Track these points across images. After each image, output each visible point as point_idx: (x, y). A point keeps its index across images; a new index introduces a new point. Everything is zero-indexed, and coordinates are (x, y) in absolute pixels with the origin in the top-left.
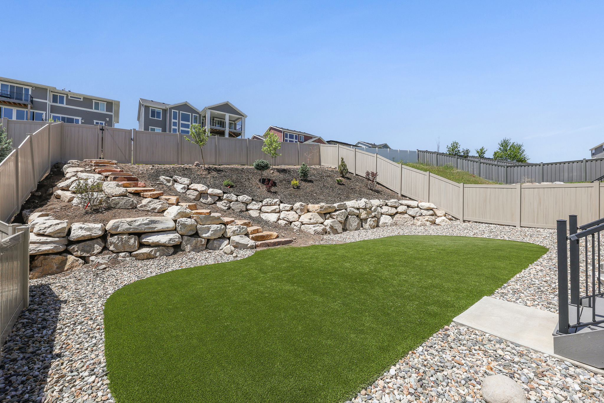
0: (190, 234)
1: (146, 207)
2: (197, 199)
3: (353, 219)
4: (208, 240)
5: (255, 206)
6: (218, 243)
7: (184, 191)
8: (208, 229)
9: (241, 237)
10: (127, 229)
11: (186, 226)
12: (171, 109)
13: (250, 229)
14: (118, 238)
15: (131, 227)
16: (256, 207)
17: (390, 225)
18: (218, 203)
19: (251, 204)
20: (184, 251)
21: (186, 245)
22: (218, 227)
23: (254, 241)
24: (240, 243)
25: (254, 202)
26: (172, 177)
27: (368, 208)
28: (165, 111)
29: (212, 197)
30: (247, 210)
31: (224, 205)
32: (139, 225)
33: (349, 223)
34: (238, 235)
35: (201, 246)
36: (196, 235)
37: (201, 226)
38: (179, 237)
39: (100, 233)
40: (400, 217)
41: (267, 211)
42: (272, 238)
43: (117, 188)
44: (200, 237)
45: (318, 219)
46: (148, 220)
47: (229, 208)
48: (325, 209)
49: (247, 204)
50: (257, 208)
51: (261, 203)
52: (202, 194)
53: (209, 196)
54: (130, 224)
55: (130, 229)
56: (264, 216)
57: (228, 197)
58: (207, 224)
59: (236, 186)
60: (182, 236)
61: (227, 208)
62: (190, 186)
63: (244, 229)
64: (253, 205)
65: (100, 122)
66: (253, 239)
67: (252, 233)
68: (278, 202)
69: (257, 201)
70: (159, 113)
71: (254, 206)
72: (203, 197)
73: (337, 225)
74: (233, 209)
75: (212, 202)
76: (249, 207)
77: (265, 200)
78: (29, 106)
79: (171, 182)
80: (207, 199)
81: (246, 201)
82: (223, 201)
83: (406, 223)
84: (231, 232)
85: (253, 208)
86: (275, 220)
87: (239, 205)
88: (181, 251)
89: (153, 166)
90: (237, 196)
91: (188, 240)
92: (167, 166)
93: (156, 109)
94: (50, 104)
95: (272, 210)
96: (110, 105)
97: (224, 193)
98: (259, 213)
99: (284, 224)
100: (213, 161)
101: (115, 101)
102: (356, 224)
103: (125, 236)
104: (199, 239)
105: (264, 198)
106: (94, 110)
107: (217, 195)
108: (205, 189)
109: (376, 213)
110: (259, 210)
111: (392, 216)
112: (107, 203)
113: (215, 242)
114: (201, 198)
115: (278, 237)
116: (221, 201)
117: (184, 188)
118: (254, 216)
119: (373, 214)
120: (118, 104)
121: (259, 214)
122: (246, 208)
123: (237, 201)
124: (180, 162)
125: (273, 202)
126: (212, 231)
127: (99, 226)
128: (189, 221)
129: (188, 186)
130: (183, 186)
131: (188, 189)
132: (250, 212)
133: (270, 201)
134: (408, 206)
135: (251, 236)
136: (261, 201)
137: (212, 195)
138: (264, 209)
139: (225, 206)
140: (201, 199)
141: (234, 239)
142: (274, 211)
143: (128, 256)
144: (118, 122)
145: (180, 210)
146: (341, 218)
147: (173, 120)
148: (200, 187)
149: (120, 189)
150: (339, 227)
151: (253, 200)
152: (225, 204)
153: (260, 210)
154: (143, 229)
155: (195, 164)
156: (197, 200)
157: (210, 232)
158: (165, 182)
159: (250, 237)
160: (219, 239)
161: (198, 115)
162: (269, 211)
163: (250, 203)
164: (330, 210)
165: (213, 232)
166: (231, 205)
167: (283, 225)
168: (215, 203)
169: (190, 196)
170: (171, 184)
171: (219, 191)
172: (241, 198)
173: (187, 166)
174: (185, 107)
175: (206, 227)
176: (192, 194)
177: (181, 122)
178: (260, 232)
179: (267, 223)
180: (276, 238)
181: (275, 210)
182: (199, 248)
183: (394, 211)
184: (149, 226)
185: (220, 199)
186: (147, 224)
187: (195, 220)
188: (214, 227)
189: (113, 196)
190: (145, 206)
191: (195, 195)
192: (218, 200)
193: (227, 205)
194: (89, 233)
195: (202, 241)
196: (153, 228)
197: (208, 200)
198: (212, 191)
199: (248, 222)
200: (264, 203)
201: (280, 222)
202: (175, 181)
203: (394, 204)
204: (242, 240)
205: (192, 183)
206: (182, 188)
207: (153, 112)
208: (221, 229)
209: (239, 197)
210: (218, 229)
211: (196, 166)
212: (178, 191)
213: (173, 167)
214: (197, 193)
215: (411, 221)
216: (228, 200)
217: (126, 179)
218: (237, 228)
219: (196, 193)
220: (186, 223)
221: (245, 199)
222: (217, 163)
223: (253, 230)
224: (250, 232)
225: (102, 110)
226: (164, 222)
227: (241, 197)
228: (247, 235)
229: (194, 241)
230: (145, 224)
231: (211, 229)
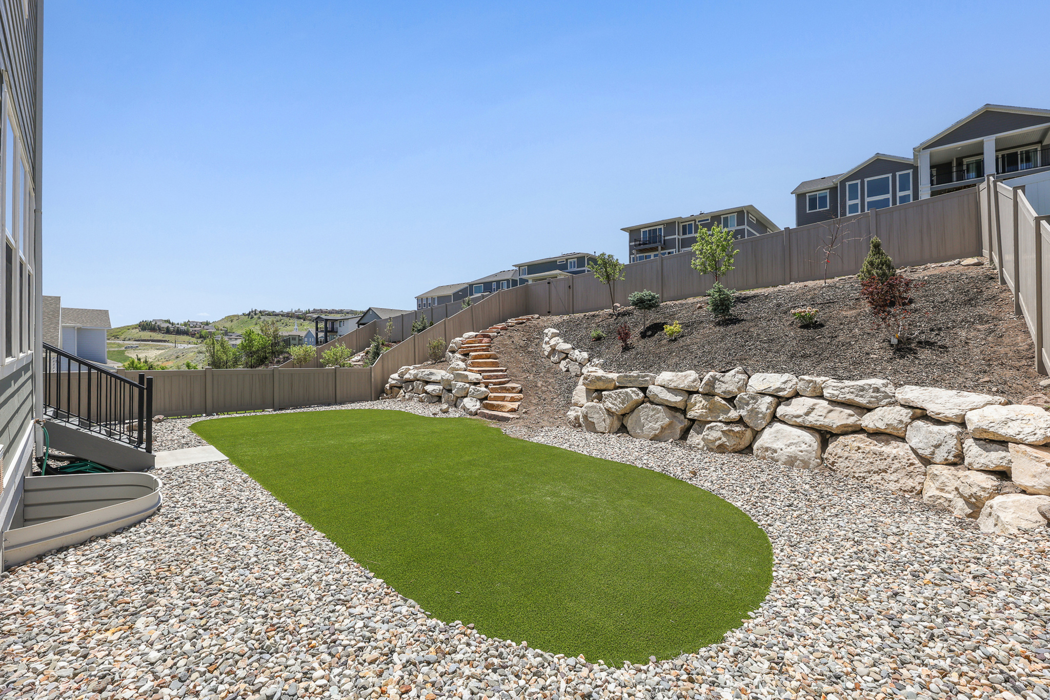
0: (447, 389)
2: (549, 356)
3: (651, 413)
4: (458, 398)
7: (545, 346)
9: (471, 400)
13: (494, 394)
14: (417, 383)
15: (422, 376)
17: (783, 458)
18: (562, 362)
19: (584, 366)
20: (441, 402)
23: (481, 408)
25: (588, 364)
27: (718, 395)
28: (833, 190)
29: (559, 355)
31: (565, 365)
32: (425, 375)
33: (634, 419)
34: (471, 397)
37: (454, 382)
38: (440, 389)
40: (856, 444)
42: (504, 410)
45: (580, 399)
47: (568, 370)
48: (590, 381)
53: (557, 353)
57: (570, 355)
58: (459, 381)
59: (604, 339)
60: (443, 389)
61: (566, 369)
70: (823, 199)
72: (554, 353)
73: (596, 416)
74: (570, 372)
78: (660, 248)
81: (581, 360)
82: (567, 360)
83: (876, 477)
87: (575, 367)
90: (580, 352)
91: (445, 394)
93: (817, 193)
94: (680, 238)
97: (572, 348)
101: (744, 207)
102: (657, 425)
104: (450, 394)
107: (565, 352)
108: (555, 343)
109: (743, 413)
111: (825, 436)
117: (546, 342)
119: (733, 414)
122: (581, 372)
123: (577, 360)
129: (549, 340)
131: (548, 344)
134: (921, 415)
135: (486, 402)
137: (561, 352)
140: (552, 357)
143: (418, 398)
146: (613, 404)
147: (849, 203)
150: (601, 420)
151: (588, 360)
154: (426, 378)
159: (484, 403)
161: (910, 171)
164: (600, 385)
165: (457, 390)
166: (570, 366)
168: (559, 362)
169: (546, 352)
171: (569, 347)
172: (578, 356)
174: (874, 166)
177: (868, 200)
180: (508, 412)
182: (450, 403)
183: (839, 418)
185: (566, 356)
186: (428, 375)
188: (459, 385)
192: (564, 359)
193: (567, 365)
195: (452, 397)
196: (430, 378)
197: (555, 358)
198: (560, 347)
203: (848, 396)
204: (469, 404)
205: (554, 336)
207: (813, 202)
210: (461, 387)
211: (613, 309)
215: (909, 475)
216: (571, 358)
225: (732, 226)
226: (437, 374)
228: (481, 399)
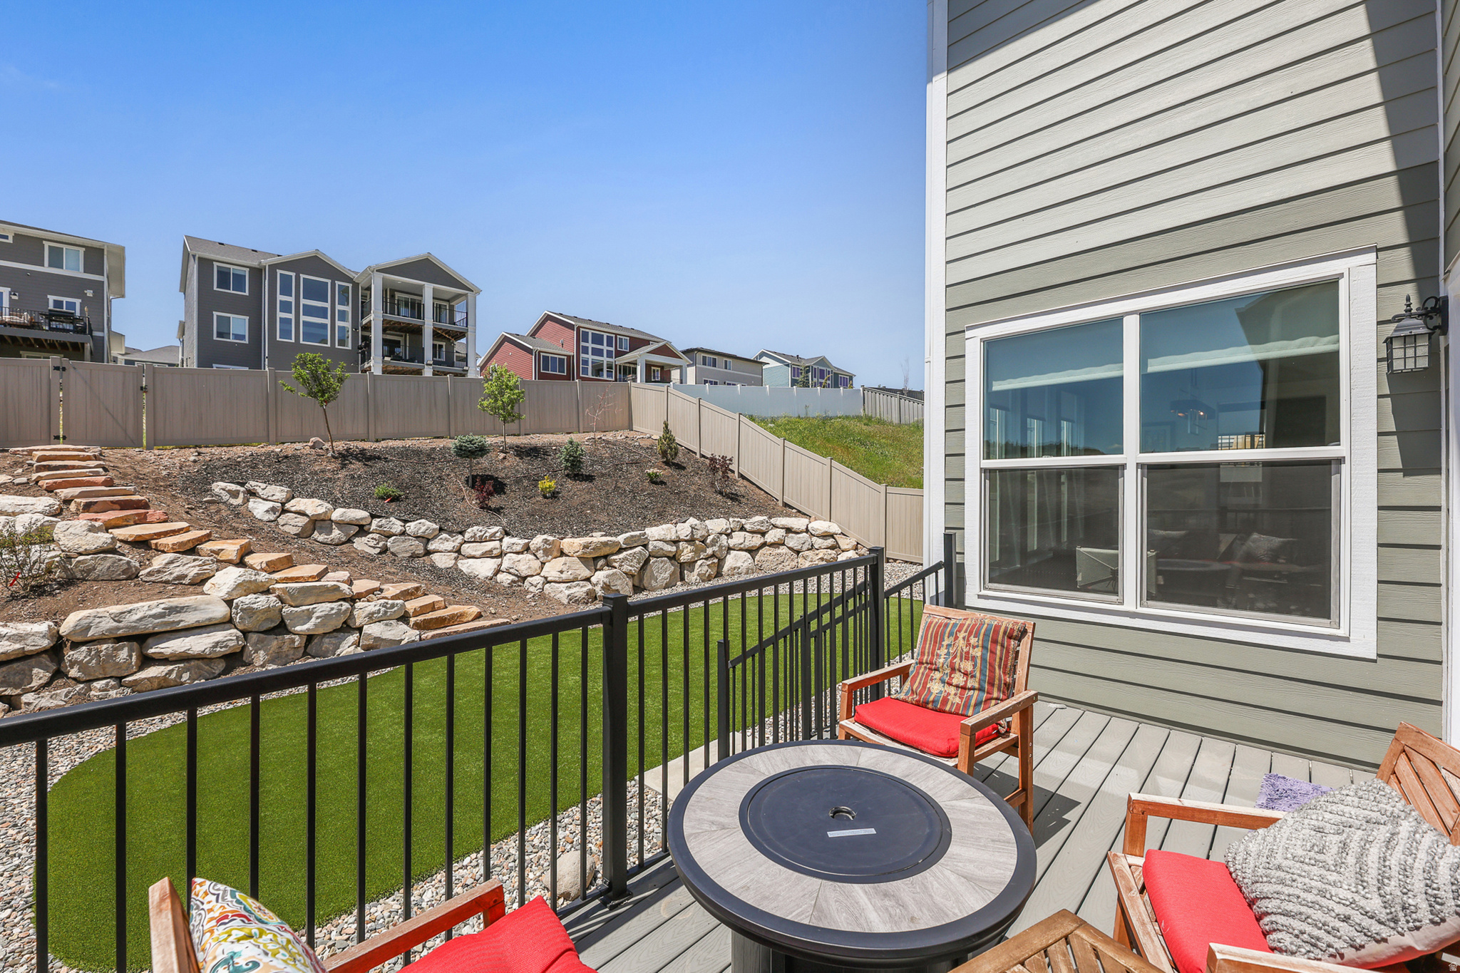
0: (264, 629)
1: (161, 575)
2: (305, 533)
3: (661, 566)
4: (310, 638)
5: (446, 543)
6: (333, 640)
7: (272, 517)
8: (309, 615)
9: (386, 625)
10: (110, 630)
11: (255, 613)
12: (274, 268)
13: (411, 605)
14: (90, 651)
15: (121, 625)
16: (449, 545)
17: (744, 571)
18: (356, 540)
19: (437, 540)
20: (249, 665)
21: (256, 652)
22: (332, 609)
23: (418, 632)
24: (383, 639)
25: (444, 535)
26: (242, 485)
27: (697, 539)
28: (257, 273)
29: (343, 529)
30: (428, 553)
31: (372, 545)
32: (141, 619)
33: (649, 575)
34: (379, 621)
35: (292, 652)
36: (281, 627)
37: (292, 609)
38: (238, 637)
39: (45, 643)
40: (768, 552)
41: (473, 553)
42: (465, 620)
43: (91, 534)
44: (289, 632)
45: (578, 572)
46: (163, 606)
47: (385, 550)
48: (594, 549)
49: (428, 540)
50: (450, 549)
51: (460, 537)
52: (318, 523)
53: (334, 527)
54: (117, 618)
55: (118, 629)
56: (466, 566)
57: (381, 526)
58: (306, 603)
59: (407, 498)
60: (245, 633)
61: (378, 550)
62: (288, 506)
63: (396, 608)
64: (441, 541)
65: (65, 300)
66: (417, 626)
67: (416, 614)
68: (498, 534)
69: (451, 533)
70: (239, 279)
71: (444, 543)
72: (321, 528)
73: (619, 582)
74: (392, 553)
75: (343, 540)
76: (431, 547)
77: (469, 530)
79: (241, 495)
80: (330, 533)
81: (424, 532)
82: (370, 536)
83: (781, 566)
84: (364, 615)
85: (442, 547)
86: (490, 574)
87: (407, 544)
88: (243, 666)
89: (199, 454)
90: (405, 521)
91: (259, 641)
92: (238, 451)
93: (232, 267)
95: (484, 551)
96: (95, 255)
97: (373, 516)
98: (456, 559)
99: (509, 581)
100: (361, 431)
101: (109, 245)
102: (667, 575)
103: (105, 646)
104: (287, 637)
105: (469, 526)
106: (46, 269)
107: (354, 523)
108: (324, 510)
109: (716, 548)
110: (455, 552)
111: (752, 551)
112: (65, 569)
113: (327, 640)
114: (316, 532)
115: (479, 616)
116: (365, 536)
117: (273, 510)
118: (443, 567)
119: (709, 551)
120: (120, 253)
121: (454, 561)
122: (425, 548)
123: (403, 533)
124: (272, 437)
125: (487, 534)
126: (318, 618)
127: (43, 627)
128: (262, 601)
129: (283, 504)
130: (270, 504)
131: (284, 511)
132: (435, 557)
133: (481, 531)
134: (789, 530)
135: (413, 620)
136: (462, 533)
137: (340, 524)
138: (467, 549)
139: (374, 548)
140: (316, 535)
141: (369, 632)
142: (488, 555)
143: (113, 688)
144: (123, 296)
145: (242, 579)
146: (631, 566)
147: (280, 298)
148: (313, 506)
149: (98, 538)
150: (624, 584)
151: (441, 530)
152: (375, 542)
153: (459, 551)
154: (149, 626)
155: (310, 444)
156: (305, 535)
157: (313, 619)
158: (226, 497)
159: (411, 624)
160: (335, 634)
161: (350, 285)
162: (478, 553)
163: (435, 537)
164: (606, 551)
165: (319, 620)
166: (389, 544)
167: (506, 585)
168: (349, 541)
169: (286, 528)
170: (239, 501)
171: (359, 514)
172: (412, 527)
173: (289, 449)
174: (314, 264)
175: (303, 611)
176: (292, 524)
177: (303, 301)
178: (439, 609)
179: (469, 580)
180: (473, 620)
181: (491, 551)
182: (287, 656)
183: (757, 540)
184: (166, 619)
185: (362, 530)
186: (161, 615)
187: (278, 597)
188: (323, 608)
189: (80, 554)
190: (159, 571)
191: (300, 524)
192: (356, 535)
193: (378, 543)
194: (17, 646)
195: (293, 641)
196: (173, 622)
197: (332, 536)
198: (342, 515)
199: (414, 588)
200: (467, 536)
201: (500, 577)
202: (252, 493)
203: (759, 527)
204: (390, 633)
205: (293, 498)
206: (267, 511)
207: (224, 277)
208: (339, 613)
209: (408, 524)
210: (333, 612)
211: (312, 447)
212: (258, 516)
213: (252, 455)
214: (306, 520)
215: (792, 560)
216: (382, 533)
217: (118, 507)
218: (377, 608)
219: (302, 521)
220: (255, 606)
221: (423, 529)
222: (372, 436)
223: (420, 607)
224: (411, 612)
225: (73, 267)
226: (202, 607)
227: (412, 524)
228: (404, 618)
229: (274, 643)
230: (155, 616)
231: (315, 615)
